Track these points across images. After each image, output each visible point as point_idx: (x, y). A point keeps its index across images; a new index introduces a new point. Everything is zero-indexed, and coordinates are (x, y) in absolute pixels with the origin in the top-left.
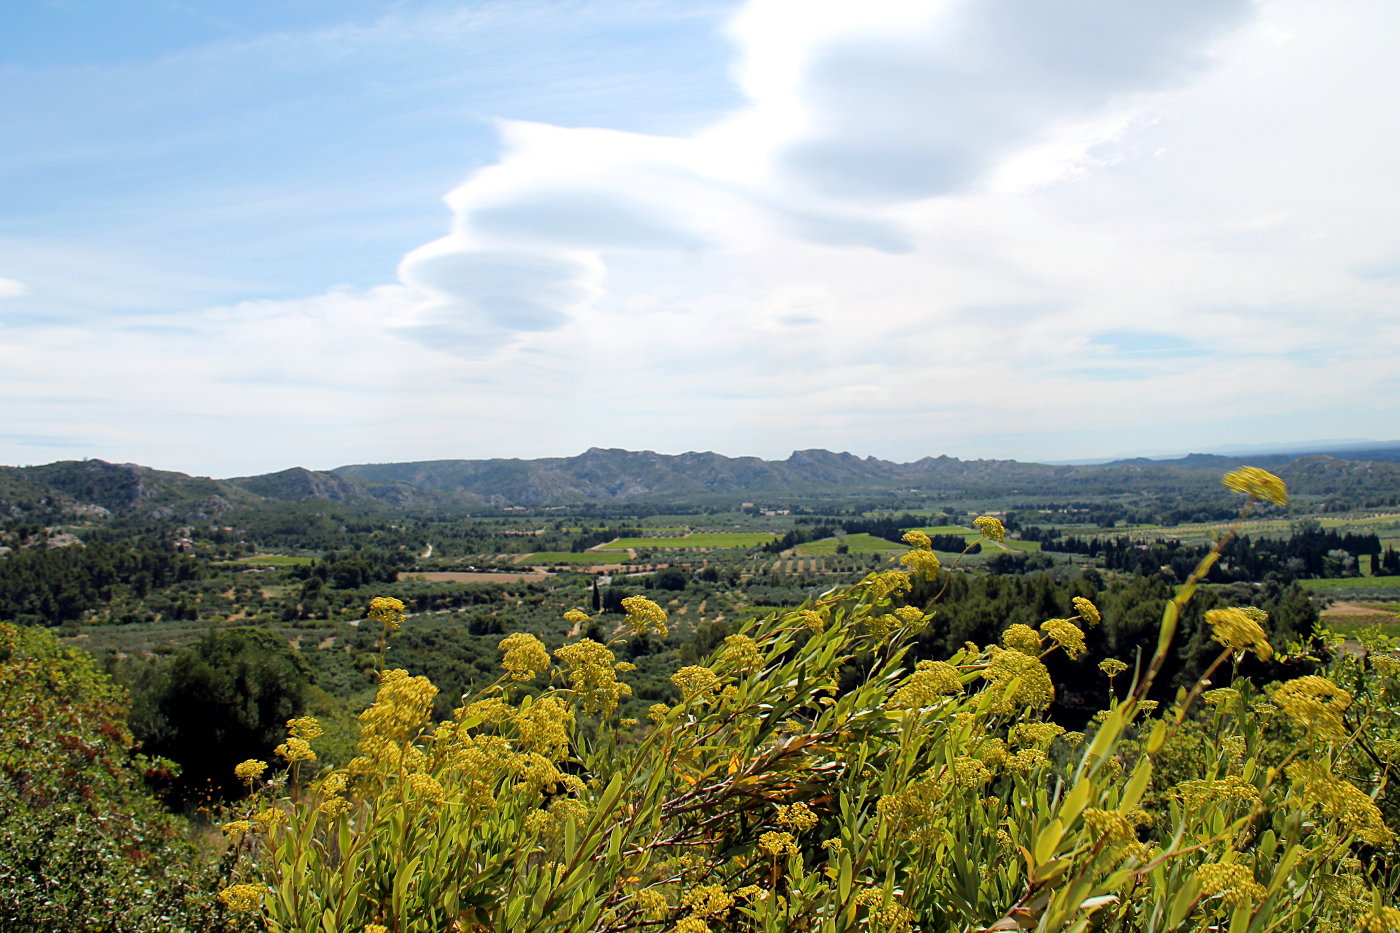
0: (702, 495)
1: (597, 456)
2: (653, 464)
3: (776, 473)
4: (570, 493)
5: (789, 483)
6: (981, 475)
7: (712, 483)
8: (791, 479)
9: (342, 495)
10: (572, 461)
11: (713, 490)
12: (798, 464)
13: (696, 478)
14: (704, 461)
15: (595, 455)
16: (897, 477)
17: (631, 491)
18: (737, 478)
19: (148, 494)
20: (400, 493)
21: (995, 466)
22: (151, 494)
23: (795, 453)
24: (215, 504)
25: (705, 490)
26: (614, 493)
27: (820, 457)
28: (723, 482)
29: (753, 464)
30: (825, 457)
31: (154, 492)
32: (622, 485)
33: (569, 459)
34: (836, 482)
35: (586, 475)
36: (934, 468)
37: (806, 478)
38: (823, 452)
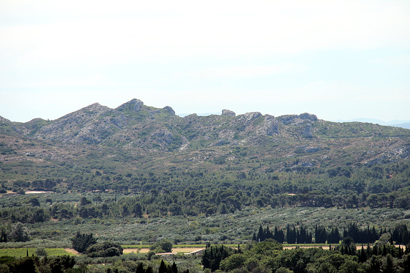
6: (219, 152)
36: (105, 134)
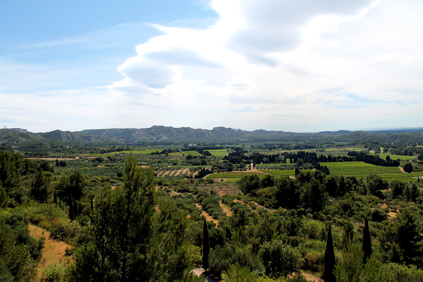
0: (184, 140)
1: (155, 128)
2: (171, 130)
3: (207, 134)
4: (144, 139)
5: (210, 137)
7: (188, 136)
8: (211, 135)
9: (71, 138)
10: (148, 129)
11: (188, 139)
12: (215, 131)
13: (183, 135)
14: (186, 130)
15: (154, 128)
16: (244, 136)
17: (163, 138)
18: (195, 135)
19: (2, 137)
20: (91, 138)
21: (275, 133)
22: (3, 136)
23: (214, 128)
24: (19, 140)
25: (185, 138)
26: (158, 139)
27: (222, 129)
28: (191, 136)
29: (200, 131)
30: (223, 129)
31: (4, 136)
32: (161, 136)
33: (147, 128)
34: (225, 136)
35: (151, 133)
37: (216, 135)
38: (223, 127)
